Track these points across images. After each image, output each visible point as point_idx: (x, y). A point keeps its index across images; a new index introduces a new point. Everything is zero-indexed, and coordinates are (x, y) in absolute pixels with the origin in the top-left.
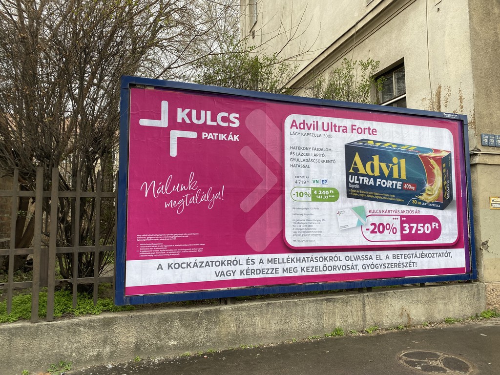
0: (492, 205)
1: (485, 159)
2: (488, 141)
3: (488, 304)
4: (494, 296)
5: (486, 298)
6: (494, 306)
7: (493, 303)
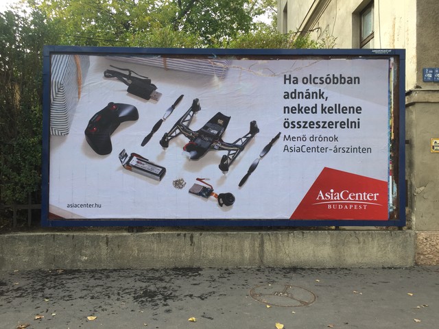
0: (433, 148)
1: (426, 97)
2: (433, 76)
3: (419, 253)
4: (428, 246)
5: (416, 247)
6: (427, 256)
7: (426, 253)
